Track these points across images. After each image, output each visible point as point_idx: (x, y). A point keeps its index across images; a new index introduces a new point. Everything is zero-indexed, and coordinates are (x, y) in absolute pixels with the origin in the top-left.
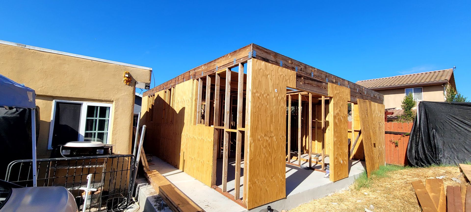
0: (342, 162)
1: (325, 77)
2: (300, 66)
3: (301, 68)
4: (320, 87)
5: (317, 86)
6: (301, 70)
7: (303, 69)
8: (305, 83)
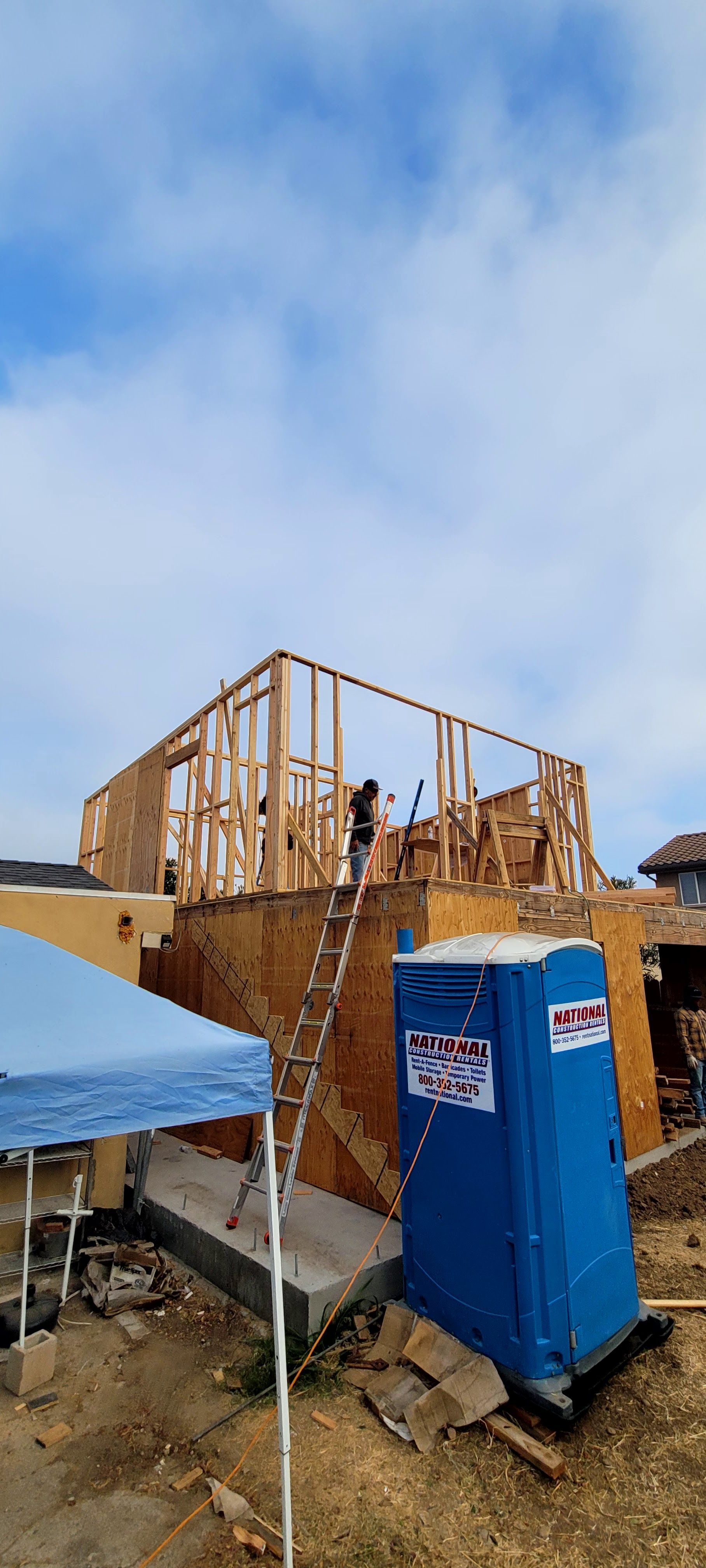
0: (642, 1106)
1: (581, 910)
2: (525, 899)
3: (527, 903)
4: (572, 930)
5: (563, 929)
6: (527, 908)
7: (530, 905)
8: (538, 929)
